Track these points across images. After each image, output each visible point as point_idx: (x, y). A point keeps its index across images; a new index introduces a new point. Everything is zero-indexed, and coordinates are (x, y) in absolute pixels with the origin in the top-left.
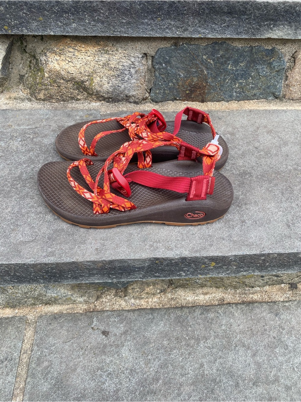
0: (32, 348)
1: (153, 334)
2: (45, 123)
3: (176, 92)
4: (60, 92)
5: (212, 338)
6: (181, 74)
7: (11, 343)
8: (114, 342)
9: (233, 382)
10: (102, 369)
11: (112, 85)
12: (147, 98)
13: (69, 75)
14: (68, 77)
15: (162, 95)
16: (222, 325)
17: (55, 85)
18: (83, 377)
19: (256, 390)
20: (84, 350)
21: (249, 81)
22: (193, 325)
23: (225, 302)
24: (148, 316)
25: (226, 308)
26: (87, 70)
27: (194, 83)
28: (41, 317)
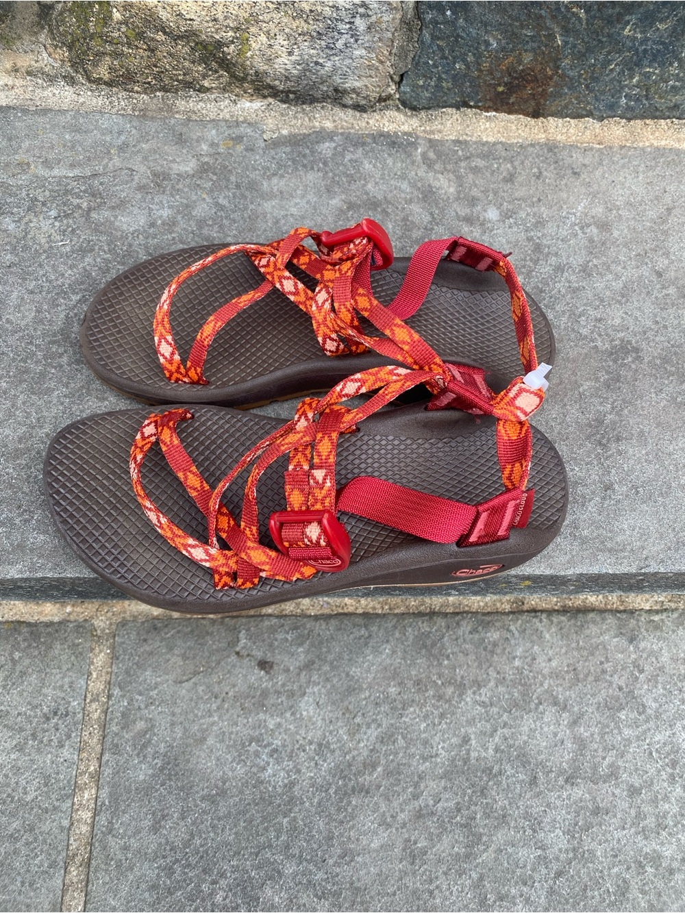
0: (109, 691)
1: (368, 671)
2: (117, 162)
3: (470, 87)
4: (156, 66)
5: (492, 684)
6: (491, 41)
7: (63, 678)
8: (283, 685)
9: (526, 775)
10: (259, 741)
11: (298, 58)
12: (389, 97)
13: (182, 22)
14: (178, 27)
15: (431, 92)
16: (514, 658)
17: (141, 44)
18: (221, 755)
19: (570, 791)
20: (219, 700)
21: (669, 71)
22: (453, 654)
23: (526, 607)
24: (359, 631)
25: (527, 622)
26: (234, 12)
27: (521, 68)
28: (124, 623)
